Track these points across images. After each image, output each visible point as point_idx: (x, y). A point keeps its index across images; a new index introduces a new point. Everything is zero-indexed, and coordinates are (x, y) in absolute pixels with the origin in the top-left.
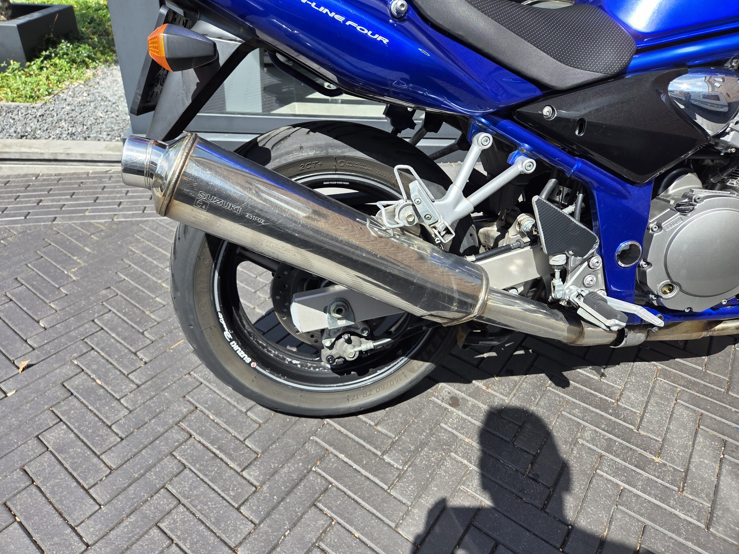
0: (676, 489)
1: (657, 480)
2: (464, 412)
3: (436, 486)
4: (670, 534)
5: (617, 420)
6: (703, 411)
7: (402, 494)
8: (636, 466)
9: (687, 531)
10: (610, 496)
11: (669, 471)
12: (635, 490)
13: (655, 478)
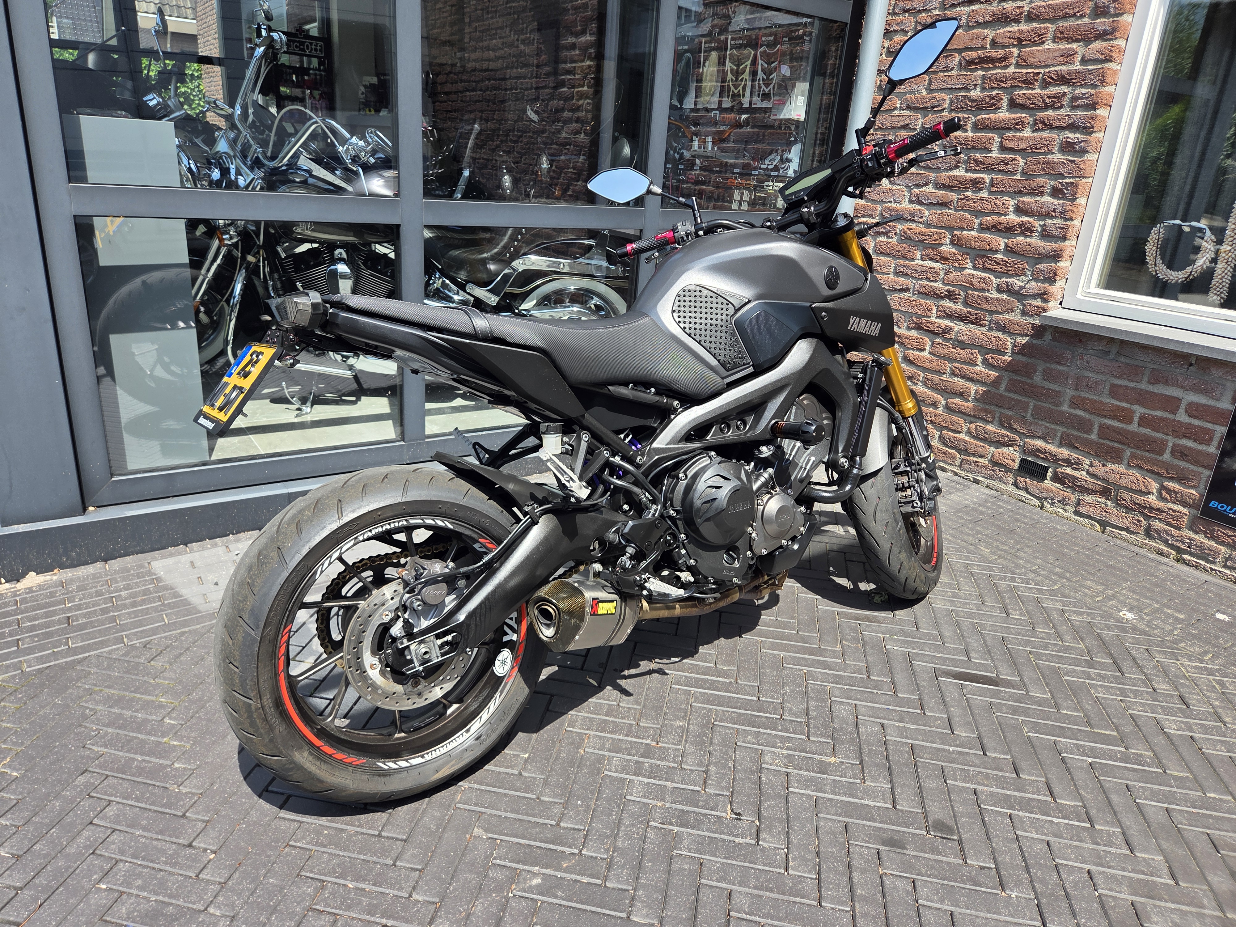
0: (859, 781)
1: (841, 779)
2: (645, 776)
3: (649, 861)
4: (868, 823)
5: (789, 735)
6: (856, 702)
7: (619, 882)
8: (819, 773)
9: (879, 815)
10: (808, 809)
11: (847, 767)
12: (826, 795)
13: (838, 778)
